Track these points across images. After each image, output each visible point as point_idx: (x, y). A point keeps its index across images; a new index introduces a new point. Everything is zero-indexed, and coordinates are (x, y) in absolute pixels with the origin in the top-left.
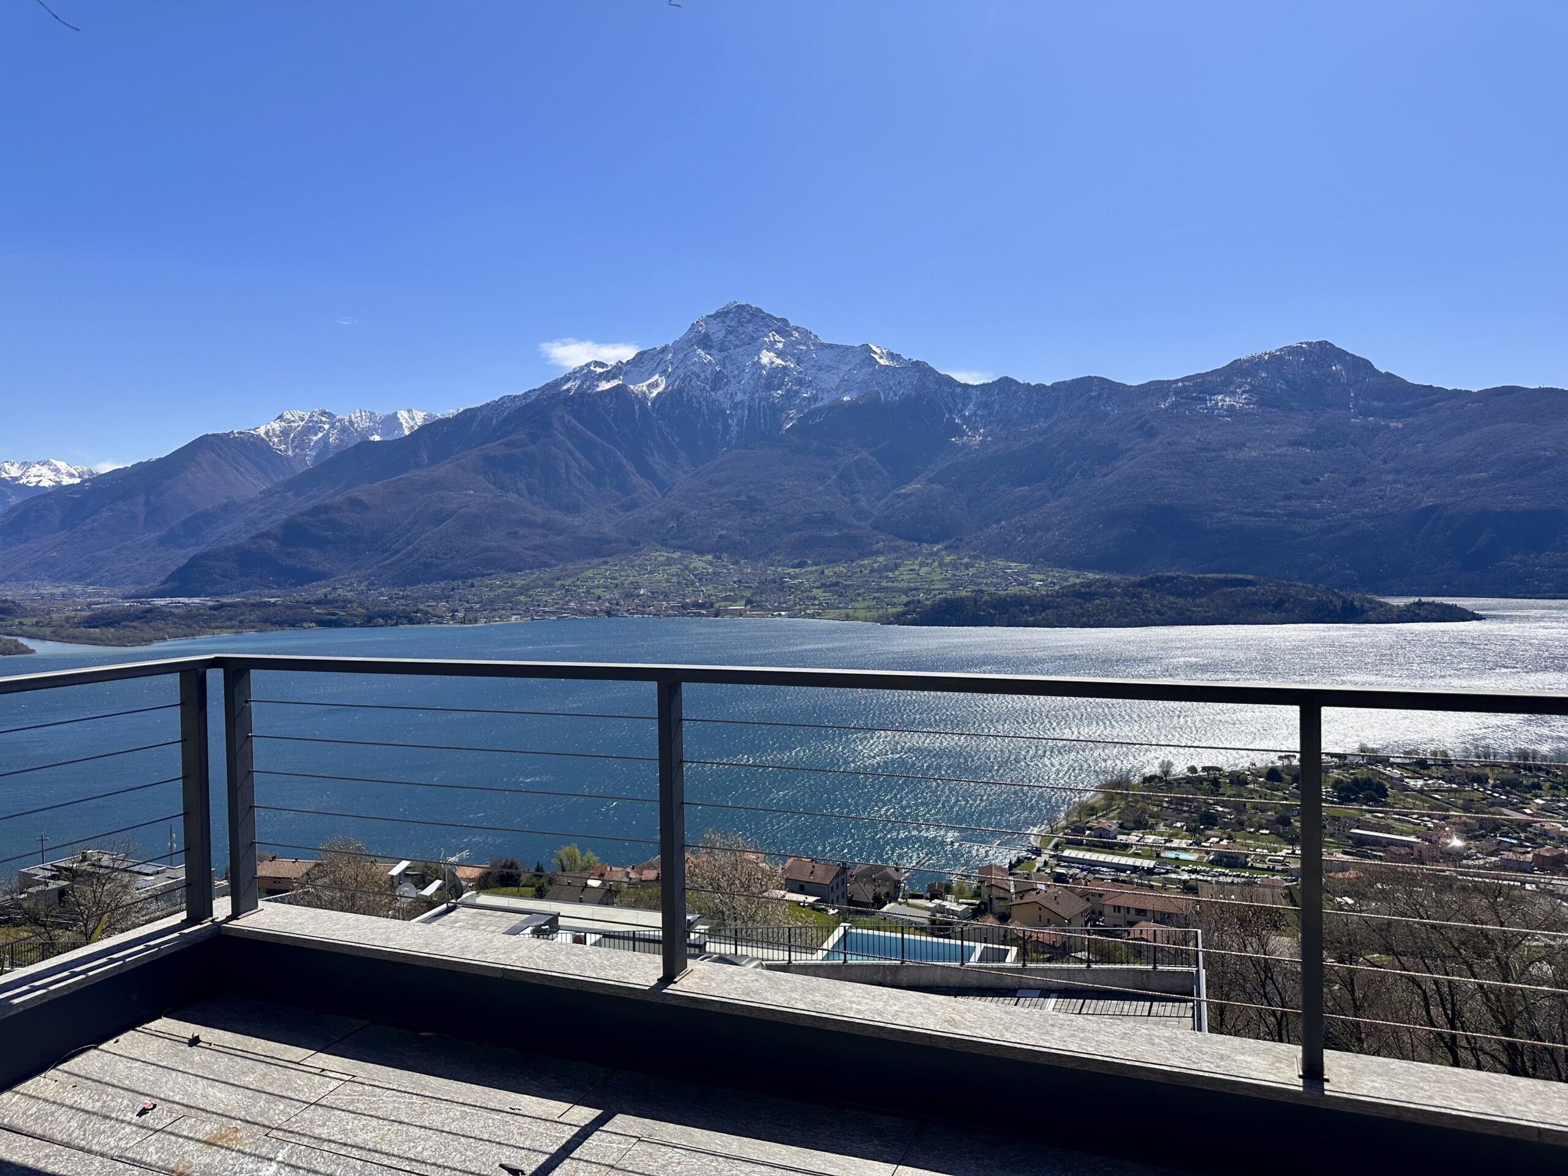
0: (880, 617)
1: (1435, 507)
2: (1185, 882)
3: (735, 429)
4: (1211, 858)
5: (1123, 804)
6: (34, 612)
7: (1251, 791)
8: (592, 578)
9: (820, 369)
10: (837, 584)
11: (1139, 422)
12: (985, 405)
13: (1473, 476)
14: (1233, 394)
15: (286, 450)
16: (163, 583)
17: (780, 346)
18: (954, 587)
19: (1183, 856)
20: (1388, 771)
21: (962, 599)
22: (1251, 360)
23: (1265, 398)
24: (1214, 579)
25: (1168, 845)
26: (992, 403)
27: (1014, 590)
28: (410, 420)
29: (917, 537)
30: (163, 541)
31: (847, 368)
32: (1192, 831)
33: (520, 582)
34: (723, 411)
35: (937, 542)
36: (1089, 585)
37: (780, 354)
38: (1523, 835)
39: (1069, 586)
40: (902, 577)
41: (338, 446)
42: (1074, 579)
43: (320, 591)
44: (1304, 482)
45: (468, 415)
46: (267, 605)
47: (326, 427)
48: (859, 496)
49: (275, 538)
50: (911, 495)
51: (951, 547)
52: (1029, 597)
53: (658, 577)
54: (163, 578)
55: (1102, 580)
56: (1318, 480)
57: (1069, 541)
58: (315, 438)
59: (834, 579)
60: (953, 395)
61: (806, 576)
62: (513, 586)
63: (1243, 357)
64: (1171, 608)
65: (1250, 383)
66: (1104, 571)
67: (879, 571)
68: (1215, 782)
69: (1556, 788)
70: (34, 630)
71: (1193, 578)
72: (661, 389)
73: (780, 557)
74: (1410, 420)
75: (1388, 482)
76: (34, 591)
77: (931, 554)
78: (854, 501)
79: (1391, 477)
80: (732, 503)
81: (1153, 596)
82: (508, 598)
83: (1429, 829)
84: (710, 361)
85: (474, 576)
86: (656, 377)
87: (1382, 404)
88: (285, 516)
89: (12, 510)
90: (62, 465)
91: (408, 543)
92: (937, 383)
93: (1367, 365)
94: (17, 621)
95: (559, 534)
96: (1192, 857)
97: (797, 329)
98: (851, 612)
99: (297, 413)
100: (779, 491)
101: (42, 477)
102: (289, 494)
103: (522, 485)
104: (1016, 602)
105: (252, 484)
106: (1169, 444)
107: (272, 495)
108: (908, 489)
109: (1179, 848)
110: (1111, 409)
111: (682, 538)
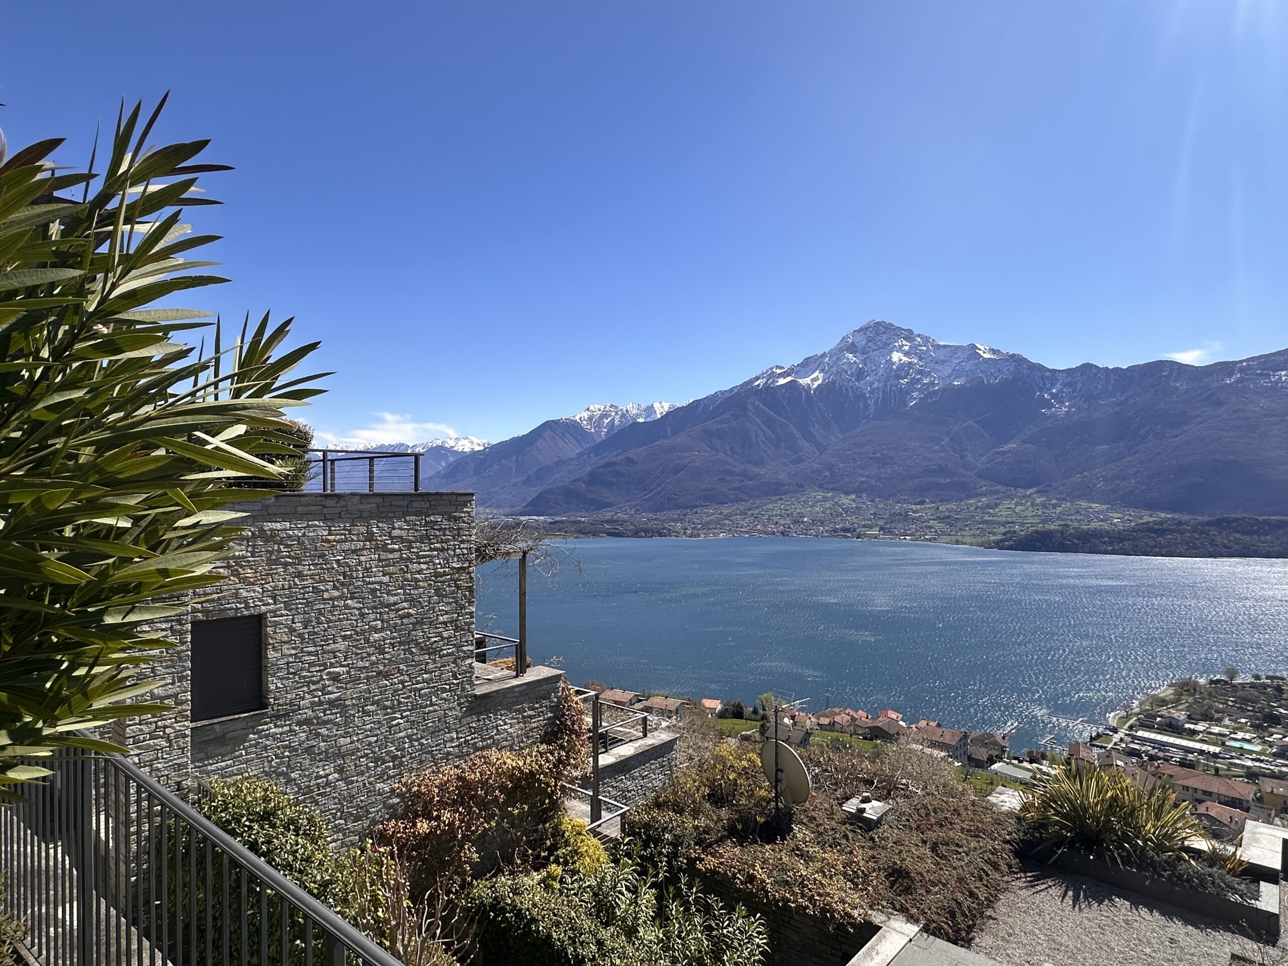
0: (983, 542)
2: (1249, 768)
3: (872, 407)
4: (1274, 750)
5: (1191, 699)
8: (772, 510)
9: (937, 363)
10: (949, 517)
11: (1206, 394)
12: (1070, 385)
15: (591, 429)
16: (525, 507)
17: (907, 348)
18: (1044, 522)
19: (1246, 746)
21: (1051, 531)
24: (1278, 521)
25: (1232, 736)
26: (1076, 382)
27: (1095, 525)
28: (661, 408)
29: (1014, 483)
30: (524, 482)
31: (957, 361)
32: (1256, 727)
33: (726, 511)
34: (865, 394)
35: (1030, 488)
36: (1161, 523)
37: (906, 354)
39: (1144, 524)
40: (1000, 513)
41: (619, 426)
42: (1147, 518)
43: (609, 515)
45: (696, 403)
46: (580, 522)
47: (613, 414)
48: (966, 453)
49: (584, 482)
50: (1008, 452)
51: (1042, 491)
52: (1108, 532)
53: (817, 509)
54: (524, 505)
55: (1173, 519)
57: (1143, 487)
58: (606, 421)
59: (947, 514)
60: (1043, 378)
61: (924, 511)
62: (721, 514)
64: (1236, 544)
66: (1175, 512)
67: (982, 508)
68: (1279, 689)
71: (1257, 520)
72: (820, 382)
73: (906, 497)
77: (1025, 496)
78: (962, 457)
80: (870, 458)
81: (1220, 533)
82: (718, 522)
84: (855, 362)
85: (697, 507)
86: (816, 374)
88: (589, 469)
89: (450, 465)
90: (475, 439)
91: (659, 485)
92: (1029, 369)
95: (751, 479)
96: (1258, 748)
97: (919, 336)
98: (960, 539)
99: (597, 406)
100: (906, 450)
101: (465, 446)
102: (592, 455)
103: (727, 448)
104: (1097, 534)
105: (571, 449)
106: (1234, 411)
107: (583, 456)
108: (1005, 448)
109: (1244, 740)
110: (1180, 385)
111: (833, 483)
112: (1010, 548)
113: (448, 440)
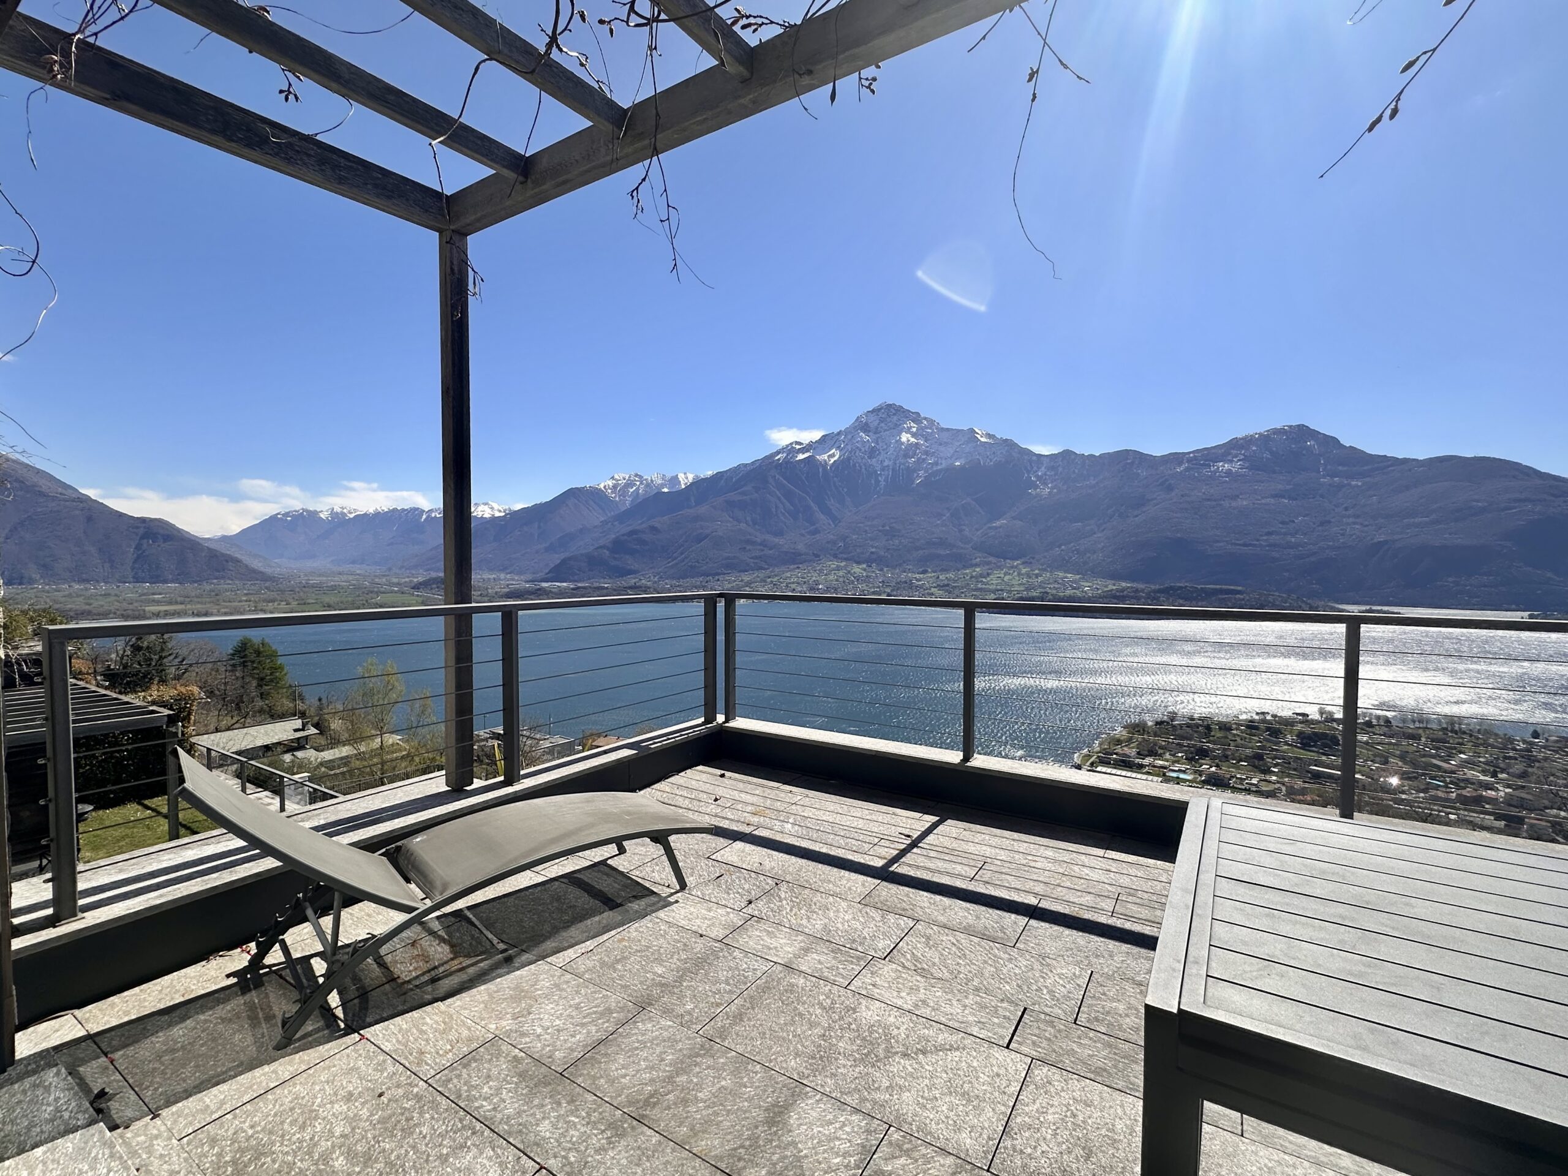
1: (1386, 542)
3: (883, 483)
4: (1205, 779)
5: (1140, 738)
7: (1235, 735)
9: (941, 444)
10: (948, 585)
11: (1161, 481)
12: (1052, 468)
13: (1417, 520)
14: (1231, 461)
15: (615, 497)
16: (547, 574)
17: (914, 430)
18: (1028, 589)
19: (1182, 776)
21: (1033, 598)
22: (1245, 438)
23: (1255, 464)
24: (1212, 589)
25: (1172, 769)
26: (1057, 467)
27: (1069, 592)
28: (685, 479)
29: (1003, 555)
30: (547, 550)
31: (958, 444)
32: (1190, 760)
33: (746, 579)
34: (876, 471)
35: (1016, 559)
36: (1122, 590)
37: (914, 435)
38: (1448, 779)
39: (1108, 591)
40: (992, 582)
41: (644, 495)
42: (1111, 586)
44: (1283, 523)
45: (719, 476)
46: (602, 587)
47: (638, 483)
48: (964, 527)
49: (608, 549)
50: (1000, 527)
51: (1027, 562)
53: (831, 577)
54: (547, 571)
55: (1132, 587)
56: (1293, 522)
57: (1109, 560)
58: (631, 490)
59: (946, 582)
60: (1030, 461)
61: (926, 579)
62: (742, 581)
63: (1239, 436)
65: (1244, 455)
66: (1133, 580)
67: (976, 577)
68: (1208, 728)
69: (1477, 747)
71: (1197, 588)
72: (836, 458)
73: (911, 567)
74: (1367, 479)
75: (1348, 524)
77: (1012, 567)
78: (961, 531)
79: (1351, 520)
80: (880, 531)
83: (1372, 770)
84: (868, 441)
85: (718, 574)
86: (834, 451)
87: (1346, 469)
88: (614, 536)
90: (495, 506)
91: (682, 554)
92: (1020, 453)
93: (1335, 441)
95: (771, 549)
97: (925, 419)
99: (622, 476)
100: (911, 524)
101: (484, 512)
102: (617, 523)
103: (749, 519)
105: (595, 517)
106: (1182, 496)
107: (607, 523)
108: (997, 523)
109: (1180, 771)
110: (1141, 472)
111: (847, 553)
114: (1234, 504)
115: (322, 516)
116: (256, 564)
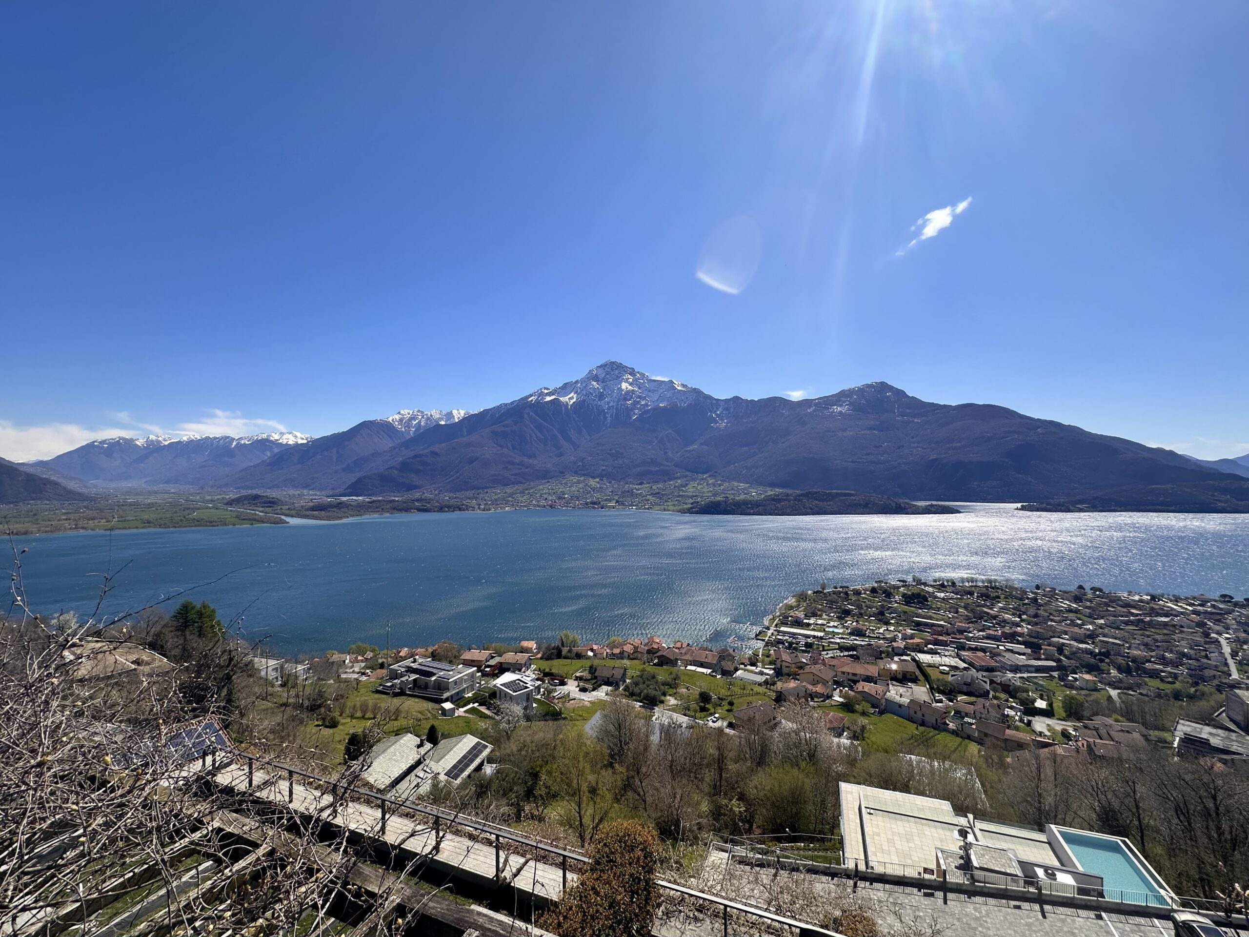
0: (680, 510)
1: (937, 459)
2: (838, 643)
3: (609, 419)
4: (849, 631)
5: (805, 604)
6: (286, 503)
7: (864, 598)
9: (649, 391)
10: (658, 493)
11: (798, 418)
12: (727, 409)
13: (954, 445)
14: (841, 406)
15: (401, 428)
16: (346, 489)
17: (631, 380)
18: (715, 495)
19: (835, 630)
20: (927, 588)
21: (718, 502)
22: (849, 390)
23: (856, 408)
24: (836, 493)
25: (828, 625)
26: (730, 408)
27: (742, 497)
28: (458, 414)
29: (696, 471)
30: (344, 470)
31: (662, 391)
32: (839, 618)
33: (509, 491)
34: (604, 410)
35: (705, 473)
36: (778, 495)
37: (631, 384)
38: (994, 621)
39: (769, 496)
40: (689, 490)
41: (425, 426)
42: (770, 492)
43: (417, 495)
44: (875, 447)
45: (486, 412)
46: (394, 501)
47: (420, 417)
48: (668, 451)
49: (396, 469)
50: (693, 450)
51: (712, 475)
52: (751, 501)
53: (573, 489)
54: (345, 487)
55: (784, 493)
56: (882, 446)
57: (767, 473)
58: (415, 423)
59: (657, 491)
60: (711, 403)
61: (642, 489)
62: (506, 493)
63: (846, 389)
64: (816, 507)
65: (849, 401)
66: (784, 488)
67: (678, 487)
68: (846, 594)
69: (1007, 598)
70: (287, 512)
71: (825, 492)
72: (574, 400)
73: (631, 480)
74: (923, 418)
75: (914, 447)
76: (285, 493)
77: (703, 479)
78: (665, 453)
79: (916, 445)
80: (608, 454)
81: (808, 501)
82: (504, 499)
83: (950, 618)
84: (598, 388)
85: (488, 488)
86: (572, 394)
87: (910, 411)
88: (401, 459)
89: (275, 455)
90: (299, 434)
91: (457, 472)
92: (704, 398)
93: (903, 393)
94: (279, 507)
95: (527, 468)
96: (841, 631)
97: (638, 372)
98: (666, 507)
99: (407, 411)
100: (630, 448)
101: (289, 439)
102: (403, 448)
103: (509, 445)
104: (745, 503)
105: (385, 444)
106: (813, 428)
107: (395, 449)
108: (690, 448)
109: (834, 627)
110: (785, 412)
111: (584, 470)
112: (697, 513)
113: (273, 434)
114: (845, 434)
115: (138, 443)
116: (72, 485)
